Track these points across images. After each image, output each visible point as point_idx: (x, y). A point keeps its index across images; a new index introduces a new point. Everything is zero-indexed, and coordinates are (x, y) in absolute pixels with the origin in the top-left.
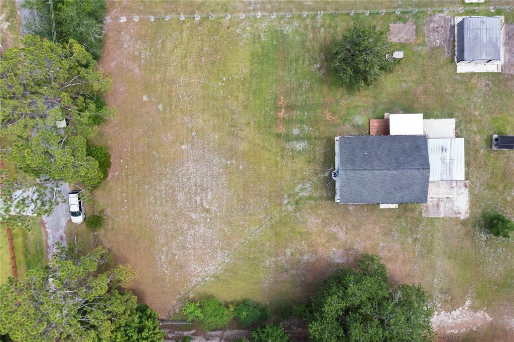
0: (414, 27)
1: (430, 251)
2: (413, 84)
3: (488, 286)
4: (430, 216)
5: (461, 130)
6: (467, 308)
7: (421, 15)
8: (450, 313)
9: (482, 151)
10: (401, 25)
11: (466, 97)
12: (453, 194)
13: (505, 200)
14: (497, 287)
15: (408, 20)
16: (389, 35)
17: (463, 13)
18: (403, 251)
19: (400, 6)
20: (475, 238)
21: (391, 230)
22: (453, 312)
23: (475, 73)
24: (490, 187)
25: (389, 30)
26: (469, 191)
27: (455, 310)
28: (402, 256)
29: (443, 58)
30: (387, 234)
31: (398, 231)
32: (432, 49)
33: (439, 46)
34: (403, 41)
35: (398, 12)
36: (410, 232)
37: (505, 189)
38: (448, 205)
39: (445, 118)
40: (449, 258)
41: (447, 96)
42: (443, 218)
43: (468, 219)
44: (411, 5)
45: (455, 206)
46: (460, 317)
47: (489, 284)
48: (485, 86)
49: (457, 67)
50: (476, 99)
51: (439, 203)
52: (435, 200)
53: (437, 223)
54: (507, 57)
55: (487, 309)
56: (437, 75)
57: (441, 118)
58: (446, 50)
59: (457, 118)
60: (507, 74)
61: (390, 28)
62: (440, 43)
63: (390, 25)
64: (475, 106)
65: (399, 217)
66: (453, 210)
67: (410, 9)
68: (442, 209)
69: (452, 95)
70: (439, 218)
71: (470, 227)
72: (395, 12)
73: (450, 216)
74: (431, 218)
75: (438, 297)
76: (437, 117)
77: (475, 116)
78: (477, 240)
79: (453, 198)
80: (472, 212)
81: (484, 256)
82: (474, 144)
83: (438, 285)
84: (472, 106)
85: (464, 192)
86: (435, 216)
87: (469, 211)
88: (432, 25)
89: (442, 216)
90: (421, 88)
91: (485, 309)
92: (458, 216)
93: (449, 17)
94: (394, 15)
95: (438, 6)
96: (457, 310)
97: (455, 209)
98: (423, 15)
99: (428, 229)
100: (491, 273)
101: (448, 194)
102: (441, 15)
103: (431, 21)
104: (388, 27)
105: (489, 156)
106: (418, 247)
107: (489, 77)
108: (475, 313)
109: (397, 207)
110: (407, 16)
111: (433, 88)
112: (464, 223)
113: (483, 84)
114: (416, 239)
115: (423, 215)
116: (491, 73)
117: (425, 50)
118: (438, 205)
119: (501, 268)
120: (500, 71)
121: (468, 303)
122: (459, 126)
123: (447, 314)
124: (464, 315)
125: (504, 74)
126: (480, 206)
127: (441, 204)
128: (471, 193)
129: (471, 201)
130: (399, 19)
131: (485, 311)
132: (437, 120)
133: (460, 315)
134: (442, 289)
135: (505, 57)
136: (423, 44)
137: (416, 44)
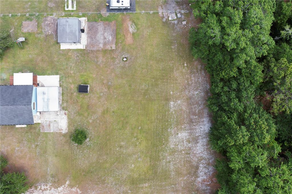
0: (37, 23)
1: (45, 152)
2: (35, 55)
3: (79, 172)
4: (45, 132)
5: (63, 82)
6: (67, 186)
7: (40, 17)
8: (57, 189)
9: (75, 93)
10: (29, 22)
11: (66, 63)
12: (58, 119)
13: (88, 122)
14: (84, 173)
15: (33, 19)
16: (22, 28)
17: (64, 16)
18: (30, 152)
19: (28, 12)
20: (71, 144)
21: (22, 140)
22: (58, 188)
23: (71, 50)
24: (80, 115)
25: (22, 25)
26: (67, 117)
27: (60, 187)
28: (29, 155)
29: (53, 41)
30: (20, 143)
31: (26, 141)
32: (47, 36)
33: (51, 34)
34: (30, 31)
35: (27, 15)
36: (33, 141)
37: (88, 115)
38: (56, 125)
39: (53, 75)
40: (56, 156)
41: (55, 62)
42: (52, 133)
43: (67, 133)
44: (35, 11)
45: (59, 125)
46: (63, 191)
47: (80, 172)
48: (76, 57)
49: (60, 46)
50: (71, 64)
51: (50, 124)
52: (48, 122)
53: (49, 136)
54: (89, 41)
55: (78, 186)
56: (49, 50)
57: (51, 75)
58: (54, 36)
59: (60, 75)
60: (89, 50)
61: (23, 24)
62: (51, 32)
63: (23, 22)
64: (71, 68)
65: (27, 132)
66: (58, 128)
67: (34, 13)
68: (52, 127)
69: (58, 62)
70: (50, 133)
71: (68, 138)
72: (25, 15)
73: (56, 132)
74: (46, 133)
75: (50, 179)
76: (49, 74)
77: (71, 74)
78: (72, 146)
79: (58, 121)
80: (69, 129)
81: (76, 155)
82: (70, 89)
83: (50, 172)
84: (69, 68)
85: (65, 117)
86: (48, 132)
87: (67, 129)
88: (46, 23)
89: (52, 131)
90: (40, 58)
91: (77, 186)
92: (61, 131)
93: (56, 18)
94: (25, 16)
95: (50, 12)
96: (61, 187)
97: (59, 127)
98: (42, 17)
99: (43, 139)
100: (81, 165)
101: (55, 119)
102: (52, 17)
103: (46, 20)
104: (22, 23)
105: (79, 96)
106: (38, 150)
107: (78, 52)
108: (72, 188)
109: (26, 127)
110: (33, 17)
111: (47, 58)
112: (65, 135)
113: (75, 56)
114: (37, 145)
115: (41, 131)
116: (80, 49)
117: (42, 36)
118: (49, 125)
119: (86, 162)
120: (85, 48)
121: (67, 183)
122: (62, 79)
123: (55, 189)
124: (65, 190)
125: (87, 50)
126: (74, 125)
127: (52, 124)
128: (69, 118)
129: (68, 123)
130: (28, 19)
131: (78, 187)
132: (49, 76)
133: (63, 190)
134: (52, 175)
135: (87, 40)
136: (41, 33)
137: (37, 33)
